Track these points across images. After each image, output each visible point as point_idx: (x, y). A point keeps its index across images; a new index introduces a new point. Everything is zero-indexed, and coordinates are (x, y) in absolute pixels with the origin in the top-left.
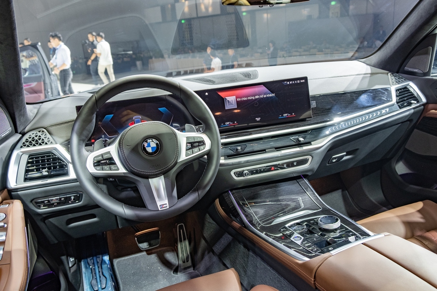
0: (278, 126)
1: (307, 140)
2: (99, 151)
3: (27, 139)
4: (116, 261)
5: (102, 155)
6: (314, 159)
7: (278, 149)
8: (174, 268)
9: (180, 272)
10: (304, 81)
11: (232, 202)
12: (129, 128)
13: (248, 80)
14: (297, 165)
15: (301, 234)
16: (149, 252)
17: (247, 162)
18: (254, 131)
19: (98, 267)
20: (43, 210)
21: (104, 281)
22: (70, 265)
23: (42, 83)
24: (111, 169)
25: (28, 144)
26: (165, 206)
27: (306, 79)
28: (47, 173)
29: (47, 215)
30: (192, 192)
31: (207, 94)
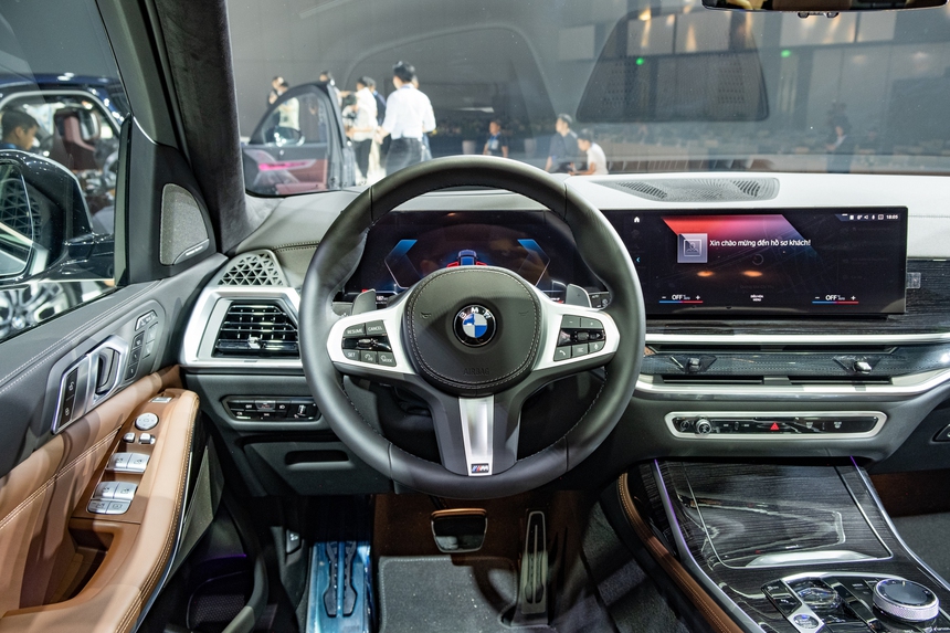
0: (806, 322)
1: (880, 371)
2: (362, 316)
3: (235, 269)
4: (384, 562)
5: (365, 326)
6: (891, 421)
7: (797, 379)
8: (505, 609)
9: (517, 621)
10: (896, 217)
11: (657, 489)
12: (435, 274)
13: (748, 199)
14: (844, 429)
15: (821, 612)
16: (458, 560)
17: (711, 398)
18: (740, 326)
19: (345, 566)
20: (241, 422)
21: (351, 600)
22: (289, 549)
23: (326, 162)
24: (377, 361)
25: (233, 278)
26: (483, 468)
27: (902, 212)
28: (257, 346)
29: (247, 435)
30: (552, 449)
31: (637, 220)
